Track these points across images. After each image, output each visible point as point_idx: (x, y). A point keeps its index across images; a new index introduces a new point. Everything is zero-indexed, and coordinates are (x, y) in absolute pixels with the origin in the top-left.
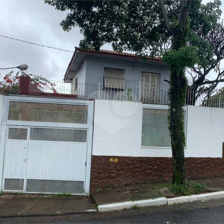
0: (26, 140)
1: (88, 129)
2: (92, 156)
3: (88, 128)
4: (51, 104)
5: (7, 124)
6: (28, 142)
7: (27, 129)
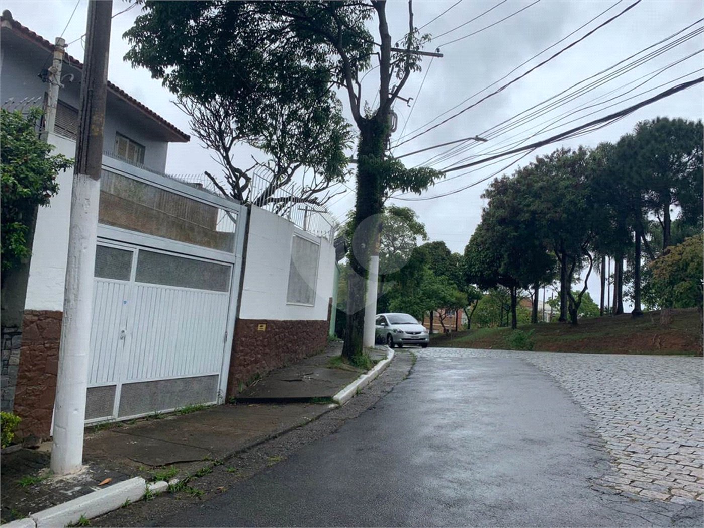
0: (129, 280)
1: (233, 264)
2: (238, 320)
3: (234, 262)
4: (178, 197)
5: (99, 236)
6: (132, 286)
7: (133, 252)
